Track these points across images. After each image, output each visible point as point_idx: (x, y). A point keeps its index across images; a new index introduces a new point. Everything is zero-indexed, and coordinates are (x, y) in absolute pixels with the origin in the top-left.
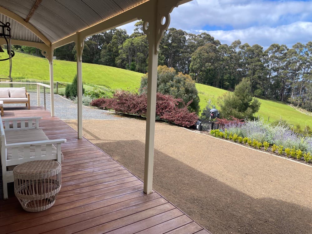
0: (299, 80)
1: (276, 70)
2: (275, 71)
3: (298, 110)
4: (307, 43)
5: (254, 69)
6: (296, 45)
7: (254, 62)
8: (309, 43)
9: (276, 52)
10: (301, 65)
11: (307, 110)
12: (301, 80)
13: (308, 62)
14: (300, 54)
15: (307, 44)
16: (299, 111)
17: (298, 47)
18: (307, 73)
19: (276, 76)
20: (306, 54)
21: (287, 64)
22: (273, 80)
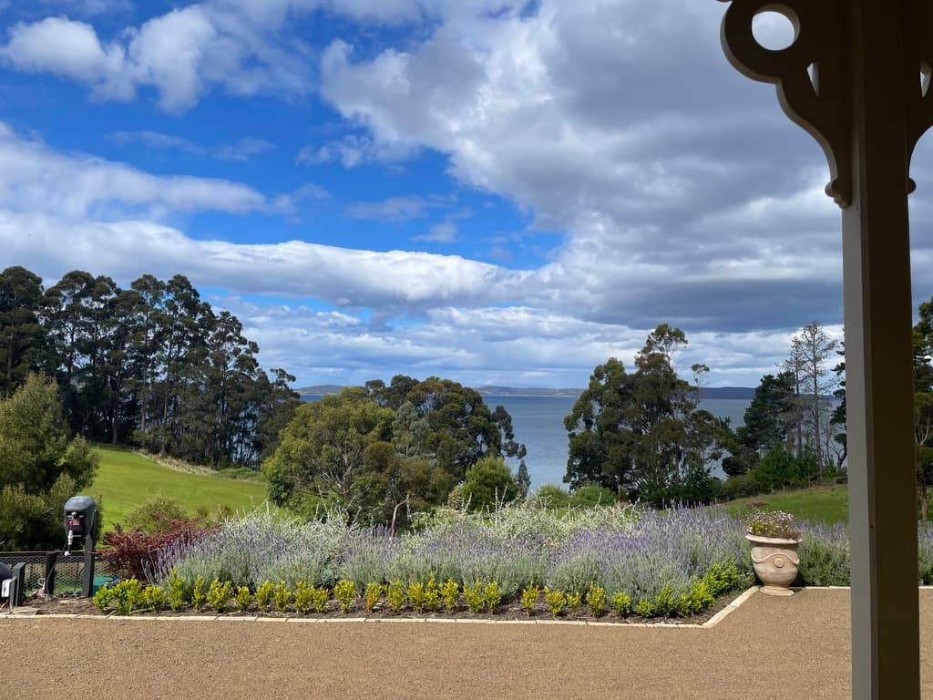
0: (158, 379)
1: (88, 348)
2: (84, 352)
3: (163, 465)
4: (171, 279)
5: (15, 346)
6: (140, 280)
7: (15, 324)
8: (175, 277)
9: (82, 294)
10: (159, 336)
11: (188, 461)
12: (163, 377)
13: (178, 328)
14: (155, 307)
15: (170, 281)
16: (167, 465)
17: (146, 288)
18: (179, 359)
19: (89, 368)
20: (170, 309)
21: (118, 331)
22: (79, 381)
